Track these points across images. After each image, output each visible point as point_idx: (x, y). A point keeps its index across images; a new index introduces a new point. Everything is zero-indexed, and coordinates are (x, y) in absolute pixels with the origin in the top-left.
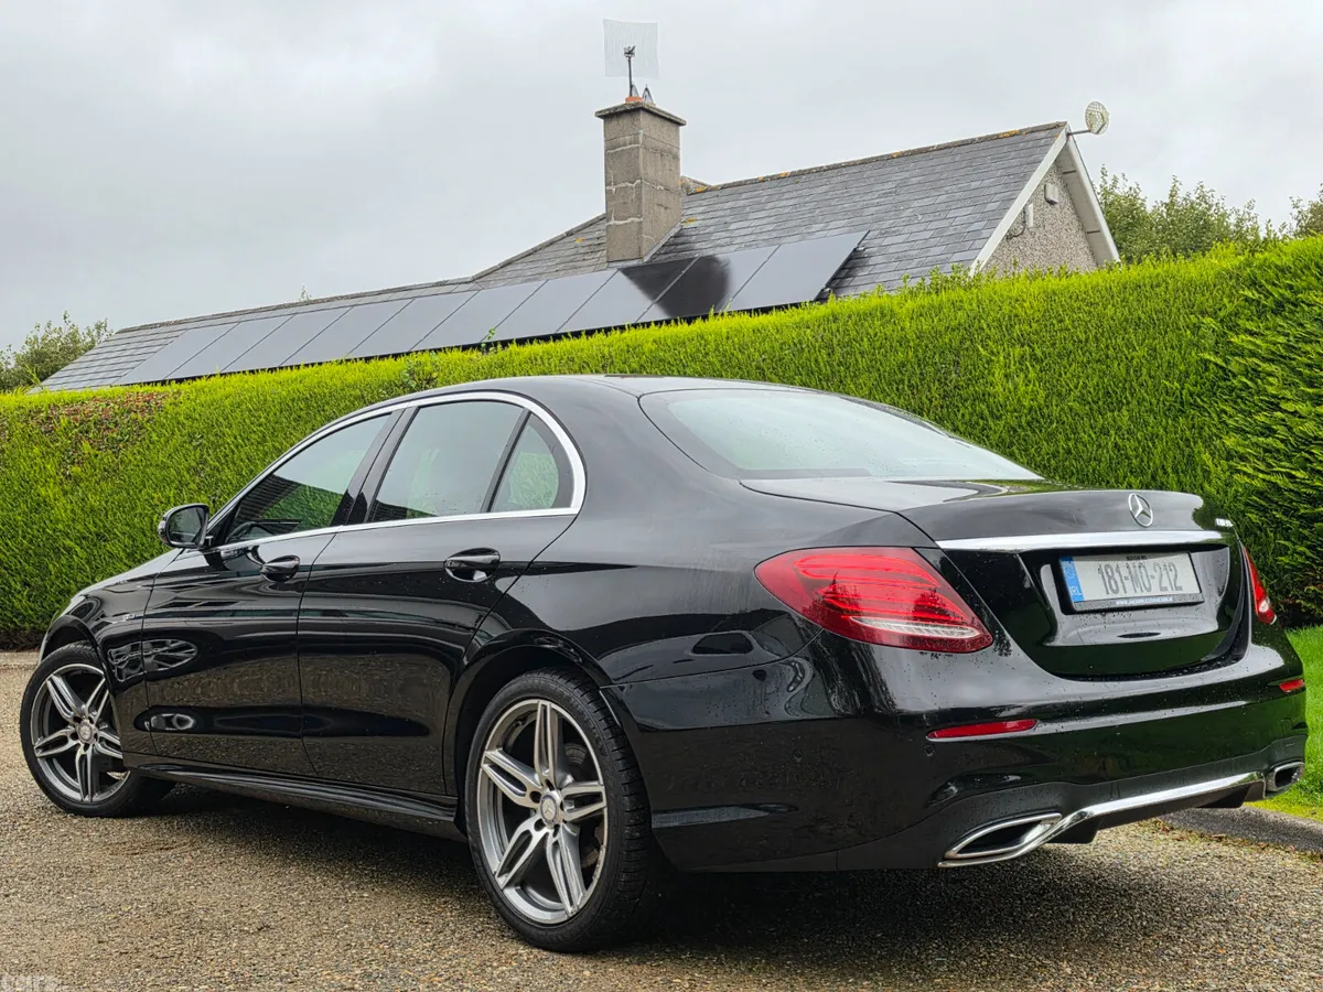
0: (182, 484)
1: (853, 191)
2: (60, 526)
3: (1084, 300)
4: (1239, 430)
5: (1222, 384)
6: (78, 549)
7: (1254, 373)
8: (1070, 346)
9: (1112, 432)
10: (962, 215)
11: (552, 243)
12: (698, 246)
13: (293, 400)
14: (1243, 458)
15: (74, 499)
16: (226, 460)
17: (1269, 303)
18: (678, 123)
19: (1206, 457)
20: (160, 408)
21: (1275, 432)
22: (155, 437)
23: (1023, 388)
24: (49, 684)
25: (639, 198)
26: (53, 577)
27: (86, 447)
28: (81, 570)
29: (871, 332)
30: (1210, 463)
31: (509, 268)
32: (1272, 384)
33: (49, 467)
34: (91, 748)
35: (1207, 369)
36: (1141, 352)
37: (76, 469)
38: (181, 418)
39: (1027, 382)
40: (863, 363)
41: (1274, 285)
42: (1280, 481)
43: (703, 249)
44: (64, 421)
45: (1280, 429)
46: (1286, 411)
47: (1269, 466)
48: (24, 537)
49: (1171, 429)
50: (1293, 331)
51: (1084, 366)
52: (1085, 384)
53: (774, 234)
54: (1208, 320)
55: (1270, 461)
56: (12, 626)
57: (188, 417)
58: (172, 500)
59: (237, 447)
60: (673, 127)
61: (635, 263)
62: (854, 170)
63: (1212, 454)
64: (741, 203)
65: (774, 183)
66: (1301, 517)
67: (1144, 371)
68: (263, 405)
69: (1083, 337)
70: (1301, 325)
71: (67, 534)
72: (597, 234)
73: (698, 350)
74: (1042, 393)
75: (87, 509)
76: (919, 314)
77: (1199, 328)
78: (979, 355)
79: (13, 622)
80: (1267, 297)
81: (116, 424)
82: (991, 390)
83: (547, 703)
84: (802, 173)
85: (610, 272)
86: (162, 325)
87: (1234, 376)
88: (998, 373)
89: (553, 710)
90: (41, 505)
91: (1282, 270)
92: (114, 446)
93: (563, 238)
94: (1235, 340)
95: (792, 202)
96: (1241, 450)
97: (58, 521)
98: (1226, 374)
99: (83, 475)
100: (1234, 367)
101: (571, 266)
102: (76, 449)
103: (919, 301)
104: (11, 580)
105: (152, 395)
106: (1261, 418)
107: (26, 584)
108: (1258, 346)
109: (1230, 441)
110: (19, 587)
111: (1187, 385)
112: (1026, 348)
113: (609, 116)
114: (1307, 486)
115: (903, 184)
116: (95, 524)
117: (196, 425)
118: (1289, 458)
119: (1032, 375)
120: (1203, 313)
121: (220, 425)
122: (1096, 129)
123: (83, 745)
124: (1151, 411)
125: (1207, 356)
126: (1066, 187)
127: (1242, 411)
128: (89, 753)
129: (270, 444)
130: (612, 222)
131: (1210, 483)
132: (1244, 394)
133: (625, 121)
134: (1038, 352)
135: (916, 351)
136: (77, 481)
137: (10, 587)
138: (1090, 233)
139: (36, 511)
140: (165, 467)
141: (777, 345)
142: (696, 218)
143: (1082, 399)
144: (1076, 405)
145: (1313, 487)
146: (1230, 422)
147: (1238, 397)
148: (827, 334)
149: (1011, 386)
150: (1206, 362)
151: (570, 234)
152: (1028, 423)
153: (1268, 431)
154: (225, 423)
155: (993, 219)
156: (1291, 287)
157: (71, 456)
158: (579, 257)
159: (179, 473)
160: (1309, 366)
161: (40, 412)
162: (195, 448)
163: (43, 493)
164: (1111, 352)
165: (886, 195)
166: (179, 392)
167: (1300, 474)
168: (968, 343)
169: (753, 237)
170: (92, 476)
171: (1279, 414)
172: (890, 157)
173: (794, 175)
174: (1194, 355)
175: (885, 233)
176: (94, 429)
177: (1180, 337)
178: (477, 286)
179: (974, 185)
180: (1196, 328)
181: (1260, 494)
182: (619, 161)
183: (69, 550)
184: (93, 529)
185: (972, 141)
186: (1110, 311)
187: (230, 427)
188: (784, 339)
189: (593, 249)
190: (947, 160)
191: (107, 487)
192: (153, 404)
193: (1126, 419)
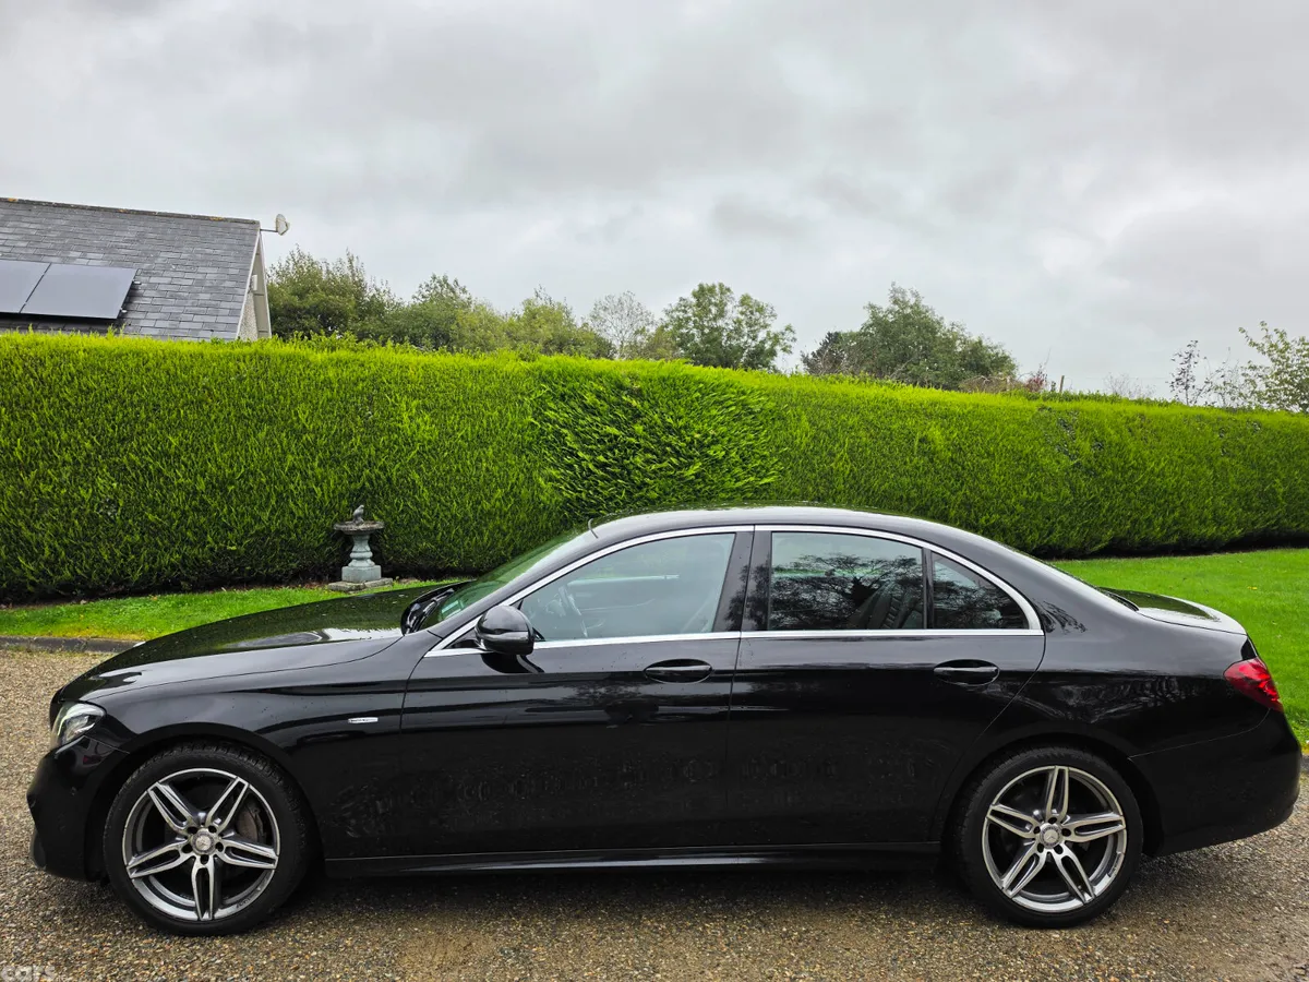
1: (94, 231)
4: (555, 465)
5: (542, 438)
7: (558, 434)
8: (447, 402)
10: (212, 272)
14: (558, 481)
17: (558, 395)
19: (540, 479)
21: (573, 468)
23: (422, 427)
24: (152, 794)
30: (542, 483)
32: (568, 441)
34: (211, 858)
35: (533, 428)
39: (425, 423)
41: (556, 384)
45: (576, 466)
46: (579, 458)
49: (518, 461)
50: (571, 411)
54: (526, 399)
63: (542, 478)
65: (4, 205)
67: (498, 425)
69: (456, 399)
70: (574, 408)
74: (436, 432)
77: (523, 403)
78: (387, 401)
80: (555, 391)
82: (400, 425)
83: (1066, 768)
87: (548, 434)
88: (404, 416)
91: (559, 376)
94: (545, 413)
95: (36, 226)
98: (543, 432)
100: (547, 429)
106: (565, 460)
108: (557, 419)
109: (551, 472)
111: (524, 437)
112: (419, 401)
118: (582, 483)
119: (427, 418)
120: (523, 394)
123: (198, 858)
124: (505, 449)
125: (532, 420)
127: (554, 455)
128: (210, 865)
131: (542, 494)
132: (554, 445)
134: (428, 405)
135: (337, 391)
138: (257, 295)
143: (463, 438)
144: (460, 442)
146: (549, 460)
147: (551, 446)
149: (414, 426)
153: (570, 467)
155: (240, 281)
156: (564, 386)
164: (476, 411)
165: (132, 241)
168: (376, 391)
171: (575, 458)
174: (526, 419)
175: (147, 273)
177: (514, 407)
180: (521, 402)
185: (189, 217)
193: (491, 453)
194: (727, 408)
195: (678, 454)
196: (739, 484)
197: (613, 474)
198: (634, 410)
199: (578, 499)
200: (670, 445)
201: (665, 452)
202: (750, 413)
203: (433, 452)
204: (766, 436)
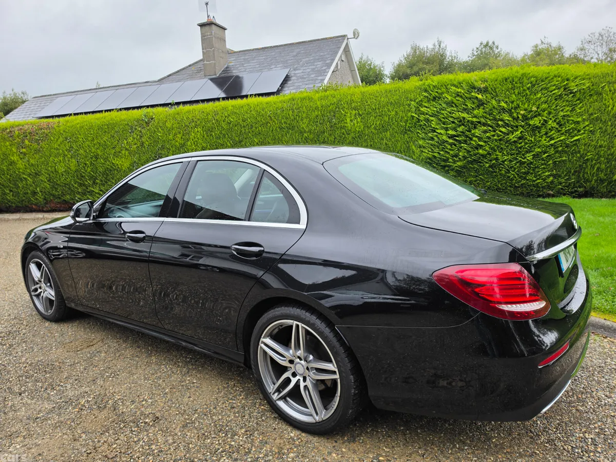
0: (65, 156)
1: (283, 55)
2: (21, 171)
3: (373, 95)
4: (423, 139)
5: (418, 124)
6: (29, 178)
7: (427, 120)
8: (370, 110)
9: (385, 139)
10: (319, 64)
11: (184, 69)
12: (234, 71)
13: (103, 125)
14: (424, 147)
15: (25, 161)
16: (81, 147)
17: (432, 98)
18: (225, 29)
19: (414, 147)
20: (53, 128)
21: (434, 139)
22: (52, 139)
23: (356, 125)
25: (214, 54)
26: (21, 188)
27: (27, 142)
28: (31, 186)
29: (306, 105)
30: (415, 149)
31: (170, 77)
32: (433, 124)
33: (13, 149)
35: (413, 119)
36: (393, 113)
37: (24, 150)
38: (62, 132)
39: (358, 123)
40: (304, 115)
41: (432, 91)
42: (436, 154)
43: (235, 73)
44: (17, 133)
45: (435, 138)
46: (438, 133)
47: (432, 150)
48: (8, 175)
49: (402, 138)
50: (438, 107)
51: (375, 117)
52: (376, 124)
53: (259, 68)
54: (412, 103)
55: (433, 148)
56: (8, 205)
57: (64, 131)
58: (62, 161)
59: (83, 142)
60: (223, 30)
61: (214, 77)
62: (282, 48)
63: (415, 146)
64: (246, 57)
65: (257, 51)
66: (441, 166)
67: (394, 119)
68: (91, 127)
69: (374, 108)
70: (441, 105)
71: (24, 173)
72: (199, 66)
73: (248, 110)
74: (362, 127)
75: (30, 164)
76: (321, 99)
77: (410, 105)
78: (342, 113)
79: (8, 204)
80: (430, 96)
81: (37, 134)
82: (346, 125)
83: (300, 324)
84: (265, 48)
85: (206, 80)
86: (48, 95)
87: (422, 121)
88: (348, 120)
89: (302, 327)
90: (12, 163)
91: (434, 87)
92: (37, 141)
93: (187, 67)
94: (421, 109)
95: (264, 58)
96: (424, 145)
97: (20, 169)
98: (419, 120)
99: (27, 152)
100: (422, 118)
101: (192, 77)
102: (23, 143)
103: (320, 94)
104: (5, 189)
105: (49, 123)
106: (430, 135)
107: (11, 191)
108: (429, 112)
109: (421, 142)
110: (8, 192)
111: (407, 124)
112: (357, 111)
113: (202, 25)
114: (444, 156)
115: (298, 53)
116: (34, 170)
117: (67, 134)
118: (438, 148)
119: (359, 120)
120: (411, 100)
121: (76, 134)
122: (356, 37)
124: (396, 132)
125: (413, 115)
126: (346, 56)
127: (424, 132)
129: (96, 141)
130: (205, 62)
131: (414, 155)
132: (424, 127)
133: (207, 28)
134: (361, 113)
135: (321, 112)
136: (25, 154)
137: (5, 192)
138: (352, 71)
139: (11, 165)
140: (57, 149)
141: (275, 109)
142: (232, 62)
143: (375, 128)
144: (373, 131)
145: (445, 157)
146: (420, 136)
147: (423, 128)
148: (292, 106)
149: (352, 124)
150: (413, 117)
151: (190, 66)
152: (358, 137)
153: (432, 139)
154: (78, 134)
155: (329, 66)
156: (437, 92)
157: (21, 145)
158: (194, 74)
159: (63, 151)
160: (443, 118)
161: (7, 129)
162: (68, 142)
163: (13, 159)
164: (383, 113)
165: (294, 56)
166: (59, 122)
167: (442, 153)
168: (338, 109)
169: (252, 69)
170: (30, 152)
171: (435, 134)
172: (293, 44)
173: (263, 48)
174: (409, 114)
175: (295, 70)
176: (29, 136)
177: (404, 108)
178: (160, 83)
179: (322, 54)
180: (409, 105)
181: (430, 159)
182: (206, 42)
183: (25, 179)
184: (33, 171)
185: (318, 40)
186: (383, 99)
187: (80, 135)
188: (277, 106)
189: (199, 71)
190: (312, 45)
191: (37, 156)
192: (50, 126)
193: (389, 135)
194: (551, 91)
195: (506, 125)
196: (552, 142)
197: (460, 142)
198: (480, 100)
199: (435, 157)
200: (502, 120)
201: (498, 125)
202: (571, 93)
203: (360, 136)
204: (580, 108)
